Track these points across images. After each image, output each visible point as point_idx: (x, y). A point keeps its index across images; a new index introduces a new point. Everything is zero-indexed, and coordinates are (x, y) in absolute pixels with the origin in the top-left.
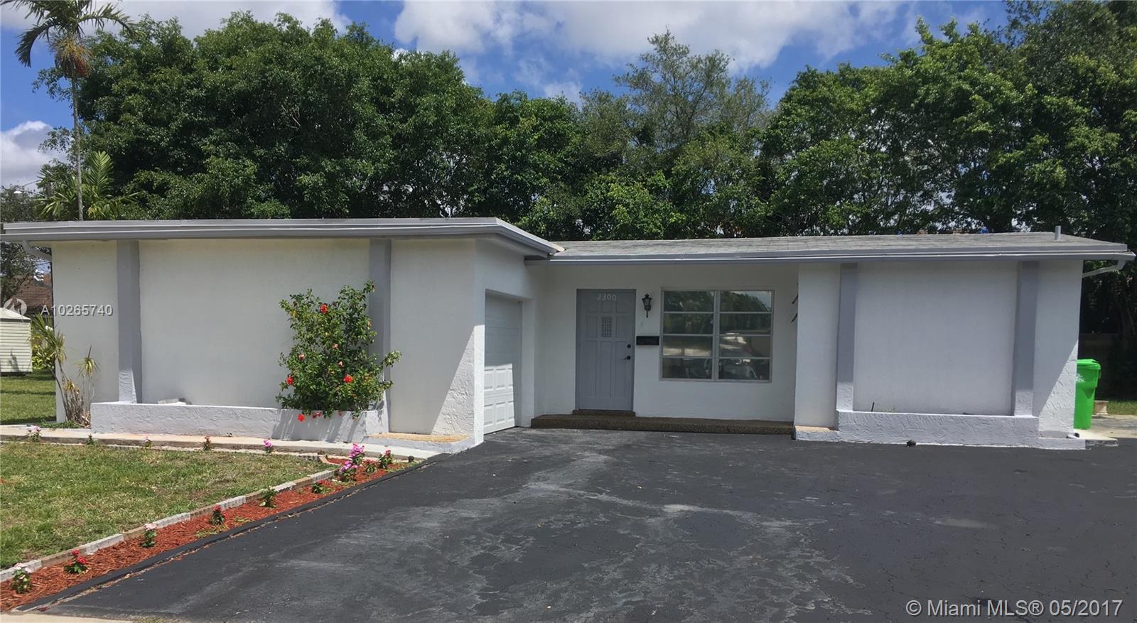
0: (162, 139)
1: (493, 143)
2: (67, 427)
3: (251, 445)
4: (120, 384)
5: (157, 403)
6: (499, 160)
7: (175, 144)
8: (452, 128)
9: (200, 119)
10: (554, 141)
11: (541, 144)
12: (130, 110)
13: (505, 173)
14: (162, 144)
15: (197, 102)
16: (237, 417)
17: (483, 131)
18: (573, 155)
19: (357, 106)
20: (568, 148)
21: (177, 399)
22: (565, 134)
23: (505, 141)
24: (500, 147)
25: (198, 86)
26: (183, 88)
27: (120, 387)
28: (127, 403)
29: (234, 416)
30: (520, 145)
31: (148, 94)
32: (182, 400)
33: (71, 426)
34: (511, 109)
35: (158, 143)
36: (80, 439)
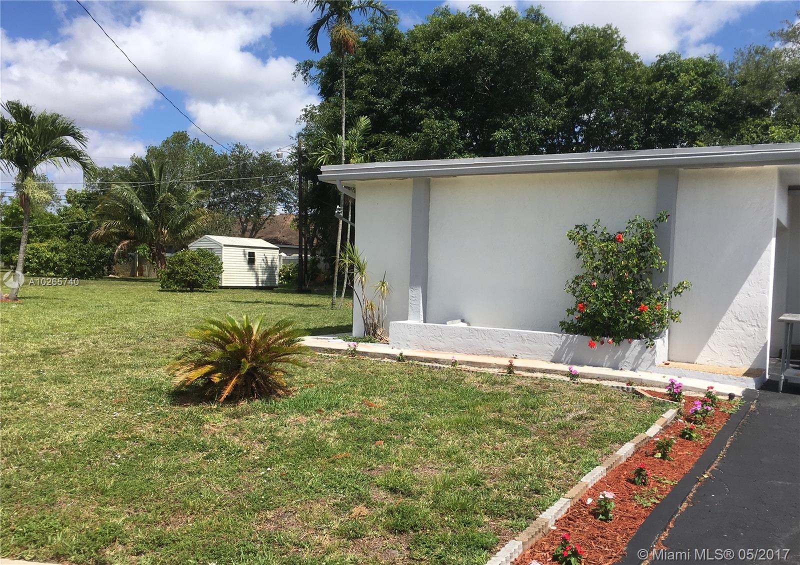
0: (385, 108)
1: (653, 97)
2: (368, 342)
3: (546, 370)
4: (410, 304)
5: (446, 324)
6: (657, 111)
7: (395, 111)
8: (617, 87)
9: (415, 90)
10: (708, 93)
11: (696, 97)
12: (361, 86)
13: (663, 122)
14: (385, 111)
15: (412, 76)
16: (523, 340)
17: (645, 87)
18: (726, 104)
19: (540, 73)
20: (721, 98)
21: (460, 320)
22: (717, 87)
23: (664, 94)
24: (659, 99)
25: (415, 64)
26: (404, 66)
27: (409, 307)
28: (416, 322)
29: (520, 339)
30: (677, 97)
31: (376, 73)
32: (463, 321)
33: (370, 341)
34: (668, 68)
35: (382, 110)
36: (386, 354)
